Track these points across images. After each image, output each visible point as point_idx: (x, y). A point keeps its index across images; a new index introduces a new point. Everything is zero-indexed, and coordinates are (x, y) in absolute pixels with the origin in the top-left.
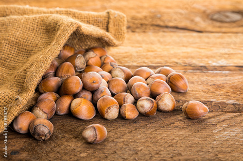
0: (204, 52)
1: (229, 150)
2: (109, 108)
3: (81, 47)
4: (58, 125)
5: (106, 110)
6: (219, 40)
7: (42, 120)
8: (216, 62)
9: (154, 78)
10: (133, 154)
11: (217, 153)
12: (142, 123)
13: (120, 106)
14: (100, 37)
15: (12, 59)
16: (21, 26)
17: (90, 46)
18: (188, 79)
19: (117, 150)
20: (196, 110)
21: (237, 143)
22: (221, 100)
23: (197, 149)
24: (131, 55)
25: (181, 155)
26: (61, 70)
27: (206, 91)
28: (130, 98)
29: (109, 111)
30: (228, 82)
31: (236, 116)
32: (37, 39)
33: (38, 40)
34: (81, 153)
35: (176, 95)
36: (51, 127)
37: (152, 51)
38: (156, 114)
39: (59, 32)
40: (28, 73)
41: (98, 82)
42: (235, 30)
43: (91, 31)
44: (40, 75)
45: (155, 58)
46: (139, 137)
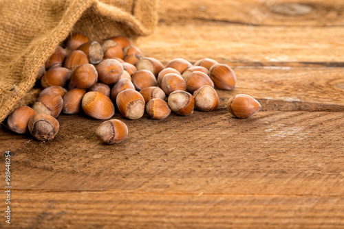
0: (260, 48)
1: (284, 150)
2: (132, 103)
3: (98, 37)
4: (65, 125)
5: (127, 105)
6: (280, 35)
7: (44, 115)
8: (275, 58)
9: (191, 71)
10: (161, 156)
11: (268, 153)
12: (175, 122)
13: (147, 102)
14: (122, 21)
15: (7, 49)
16: (19, 7)
17: (109, 35)
18: (237, 75)
19: (141, 151)
20: (244, 104)
21: (294, 143)
22: (277, 98)
23: (244, 149)
24: (164, 51)
25: (223, 156)
26: (70, 60)
27: (260, 88)
28: (159, 93)
29: (132, 106)
30: (289, 79)
31: (296, 115)
32: (40, 22)
33: (41, 24)
34: (93, 155)
35: (221, 93)
36: (56, 124)
37: (192, 47)
38: (194, 113)
39: (68, 9)
40: (28, 59)
41: (118, 72)
42: (302, 23)
43: (111, 12)
44: (43, 61)
45: (196, 53)
46: (169, 137)
